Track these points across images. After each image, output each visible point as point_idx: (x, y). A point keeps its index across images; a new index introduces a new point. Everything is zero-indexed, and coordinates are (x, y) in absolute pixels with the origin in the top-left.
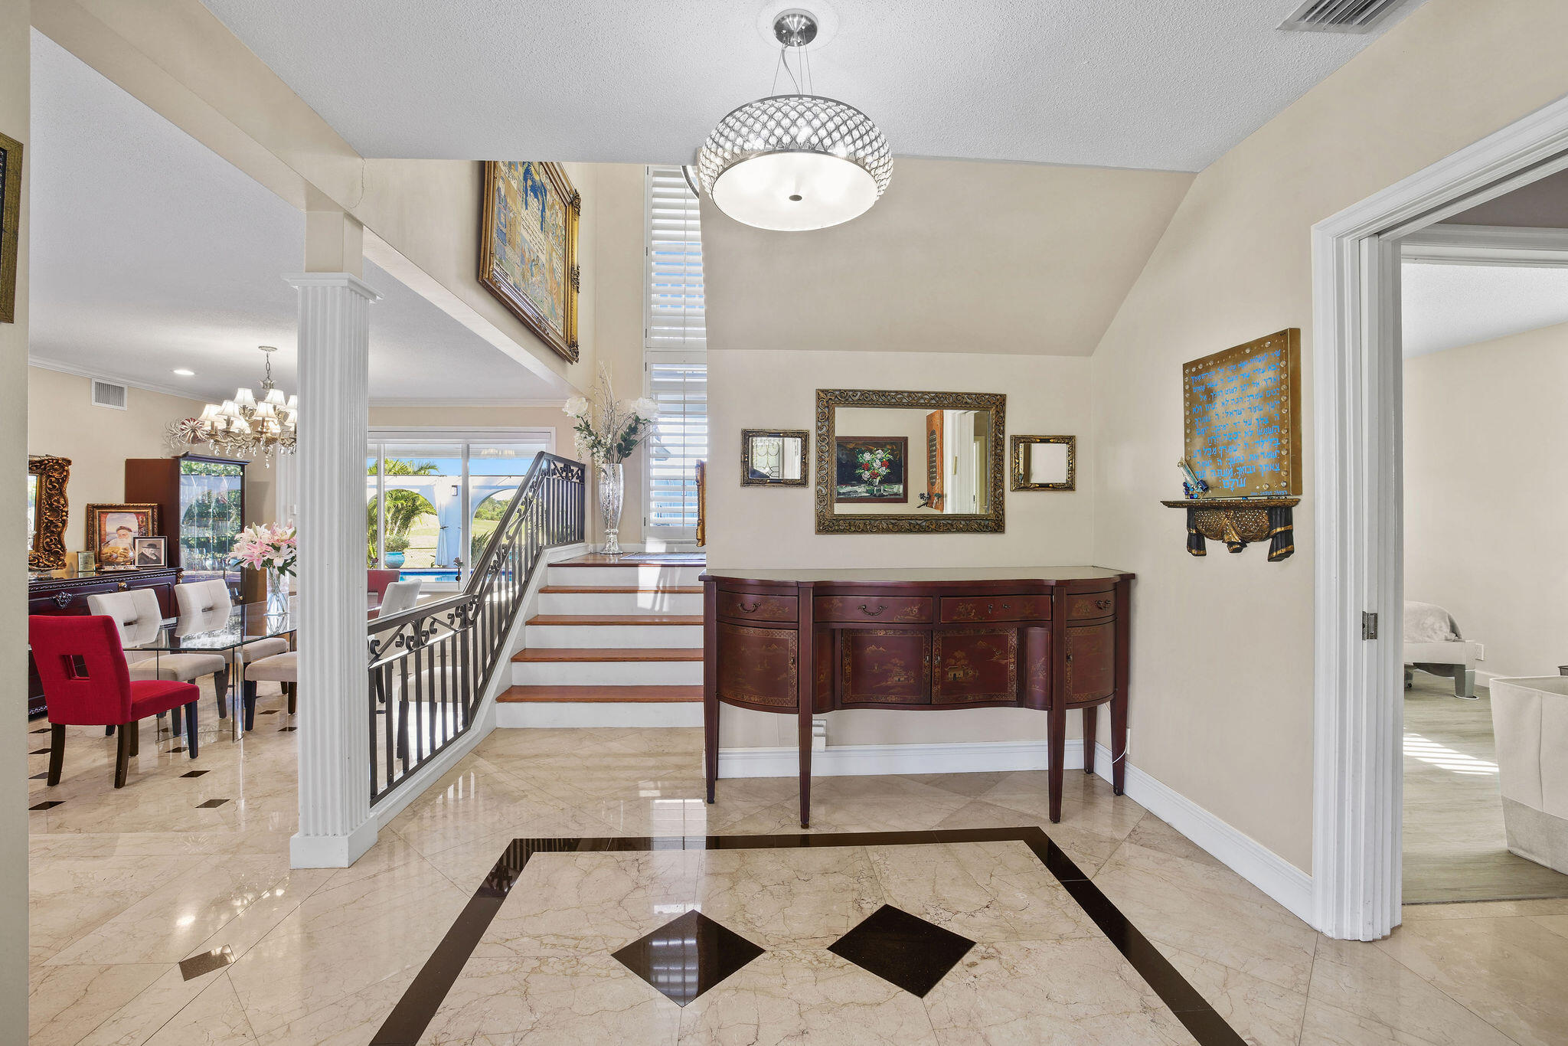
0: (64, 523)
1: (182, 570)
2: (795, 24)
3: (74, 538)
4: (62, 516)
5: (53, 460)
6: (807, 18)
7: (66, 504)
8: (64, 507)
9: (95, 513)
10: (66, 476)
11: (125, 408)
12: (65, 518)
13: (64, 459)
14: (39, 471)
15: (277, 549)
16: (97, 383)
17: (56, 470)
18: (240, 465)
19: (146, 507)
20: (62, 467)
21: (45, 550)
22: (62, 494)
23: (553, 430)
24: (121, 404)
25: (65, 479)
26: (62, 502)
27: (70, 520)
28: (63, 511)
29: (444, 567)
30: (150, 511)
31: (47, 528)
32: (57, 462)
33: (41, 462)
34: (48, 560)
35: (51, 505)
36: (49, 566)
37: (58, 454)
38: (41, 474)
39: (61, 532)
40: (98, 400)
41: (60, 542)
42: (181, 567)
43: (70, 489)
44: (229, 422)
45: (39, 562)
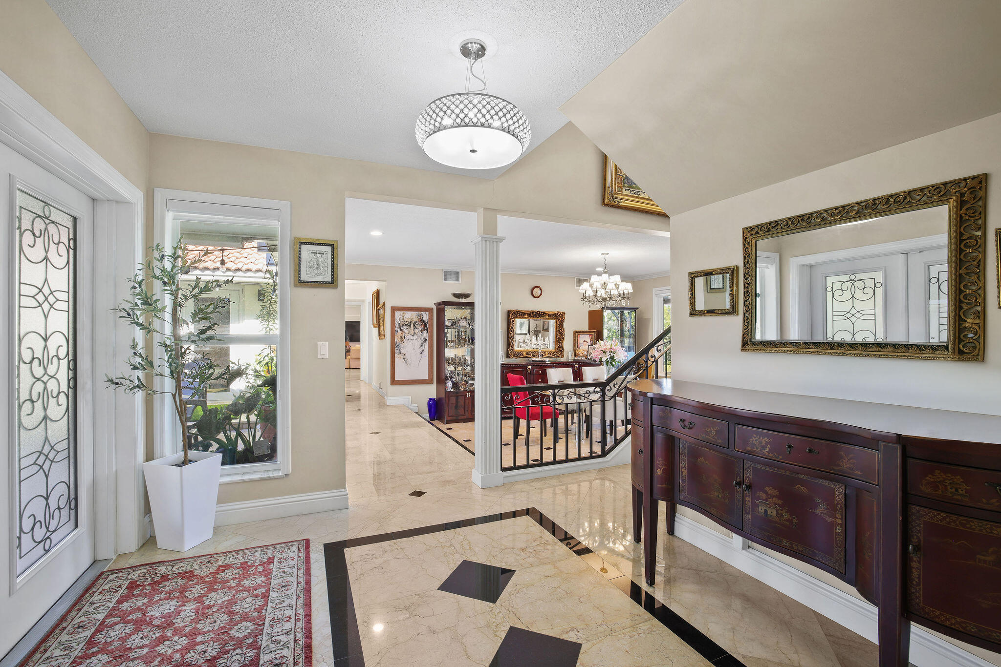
0: (563, 339)
2: (475, 47)
3: (568, 345)
4: (562, 336)
5: (559, 313)
6: (481, 45)
7: (564, 331)
9: (577, 333)
10: (564, 319)
13: (563, 313)
15: (605, 352)
16: (577, 279)
17: (561, 317)
19: (592, 332)
20: (563, 315)
21: (558, 349)
22: (562, 327)
25: (563, 321)
27: (566, 337)
28: (563, 334)
30: (594, 333)
31: (558, 341)
32: (561, 314)
33: (556, 314)
34: (558, 354)
35: (559, 331)
36: (558, 356)
37: (561, 310)
38: (556, 319)
39: (563, 343)
40: (577, 286)
41: (562, 346)
43: (565, 325)
45: (555, 354)
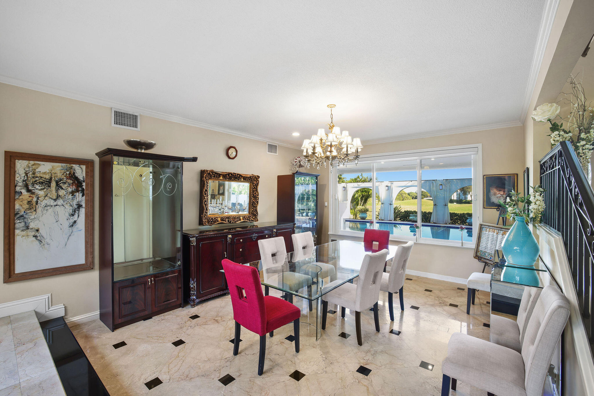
0: (257, 202)
1: (295, 224)
4: (257, 200)
5: (254, 176)
7: (258, 195)
8: (257, 196)
10: (258, 183)
11: (277, 154)
12: (258, 200)
13: (257, 176)
14: (250, 181)
16: (268, 144)
17: (255, 180)
18: (316, 177)
20: (257, 179)
21: (252, 214)
22: (257, 190)
23: (480, 146)
24: (276, 153)
25: (258, 184)
26: (257, 194)
28: (257, 198)
29: (382, 220)
31: (252, 204)
32: (255, 177)
33: (250, 177)
34: (252, 218)
35: (254, 195)
36: (253, 221)
37: (255, 173)
38: (251, 182)
39: (256, 206)
40: (269, 151)
41: (256, 210)
42: (295, 222)
43: (259, 189)
44: (314, 148)
45: (250, 219)
